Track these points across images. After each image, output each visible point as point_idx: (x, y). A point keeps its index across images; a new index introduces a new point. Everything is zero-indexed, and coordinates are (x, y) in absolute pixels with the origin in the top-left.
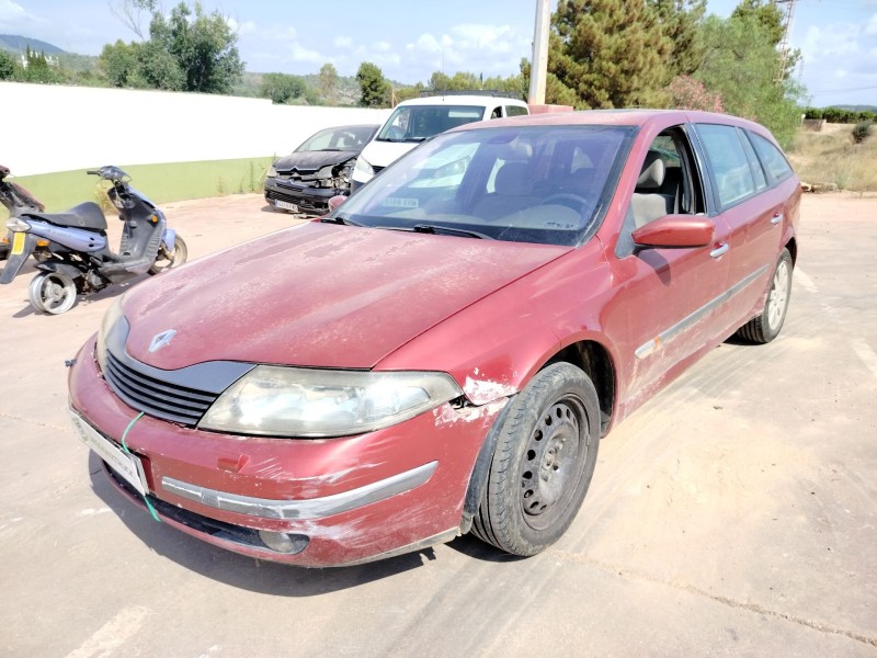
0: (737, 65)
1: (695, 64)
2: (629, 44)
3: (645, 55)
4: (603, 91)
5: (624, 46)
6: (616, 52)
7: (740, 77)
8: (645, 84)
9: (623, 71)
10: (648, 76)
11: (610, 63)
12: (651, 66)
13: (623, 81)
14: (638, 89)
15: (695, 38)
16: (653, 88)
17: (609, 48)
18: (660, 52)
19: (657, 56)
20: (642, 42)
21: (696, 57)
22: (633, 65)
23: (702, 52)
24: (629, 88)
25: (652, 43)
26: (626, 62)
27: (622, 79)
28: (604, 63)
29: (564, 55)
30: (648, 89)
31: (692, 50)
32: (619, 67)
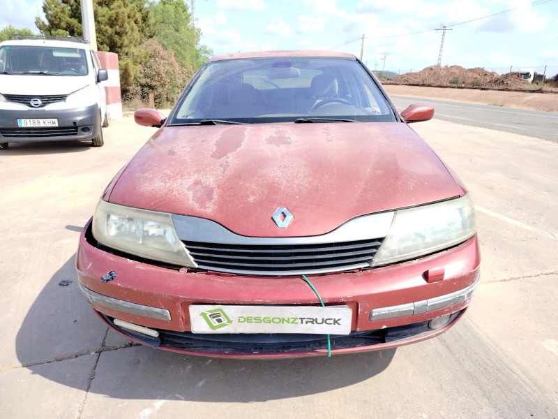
0: (177, 34)
1: (153, 32)
2: (117, 14)
3: (129, 23)
4: (105, 45)
5: (114, 15)
6: (109, 19)
7: (181, 42)
8: (131, 42)
9: (117, 33)
10: (131, 37)
11: (107, 27)
12: (132, 30)
13: (118, 39)
14: (127, 46)
15: (150, 15)
16: (135, 46)
17: (104, 16)
18: (136, 22)
19: (134, 25)
20: (126, 15)
21: (152, 28)
22: (123, 29)
23: (155, 24)
24: (122, 44)
25: (132, 15)
26: (117, 27)
27: (116, 38)
28: (102, 26)
29: (71, 17)
30: (132, 46)
31: (149, 23)
32: (113, 30)
